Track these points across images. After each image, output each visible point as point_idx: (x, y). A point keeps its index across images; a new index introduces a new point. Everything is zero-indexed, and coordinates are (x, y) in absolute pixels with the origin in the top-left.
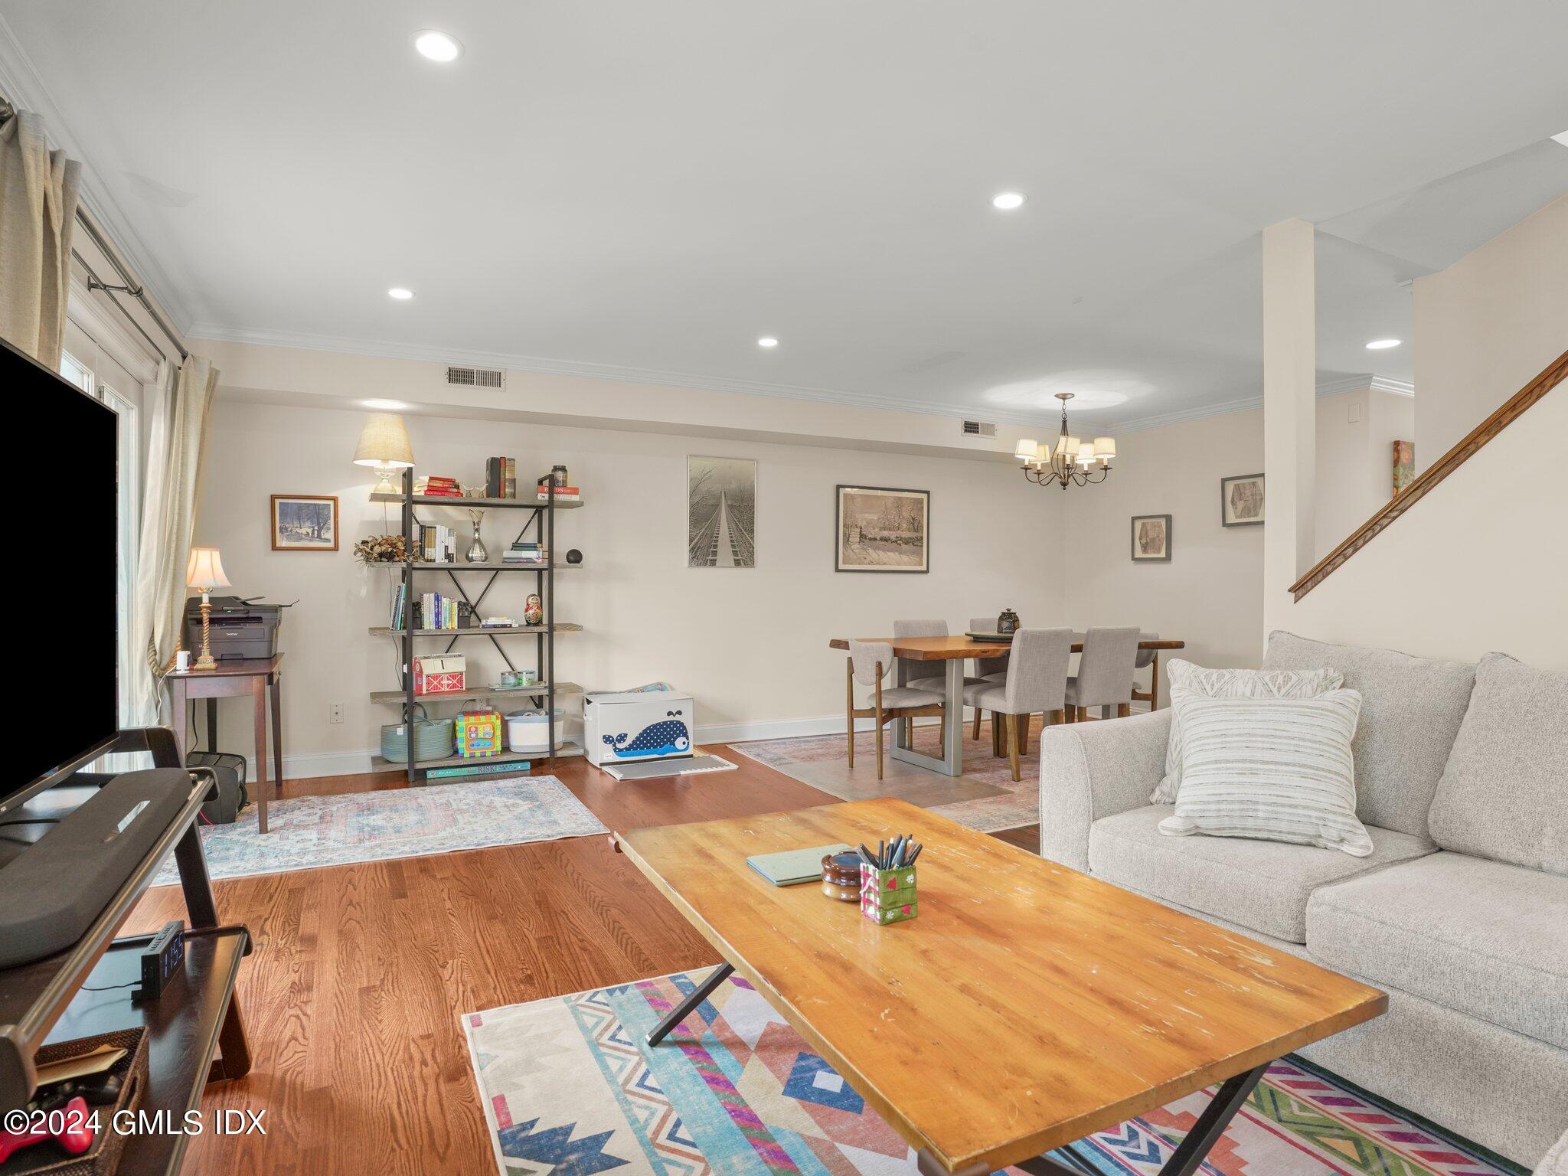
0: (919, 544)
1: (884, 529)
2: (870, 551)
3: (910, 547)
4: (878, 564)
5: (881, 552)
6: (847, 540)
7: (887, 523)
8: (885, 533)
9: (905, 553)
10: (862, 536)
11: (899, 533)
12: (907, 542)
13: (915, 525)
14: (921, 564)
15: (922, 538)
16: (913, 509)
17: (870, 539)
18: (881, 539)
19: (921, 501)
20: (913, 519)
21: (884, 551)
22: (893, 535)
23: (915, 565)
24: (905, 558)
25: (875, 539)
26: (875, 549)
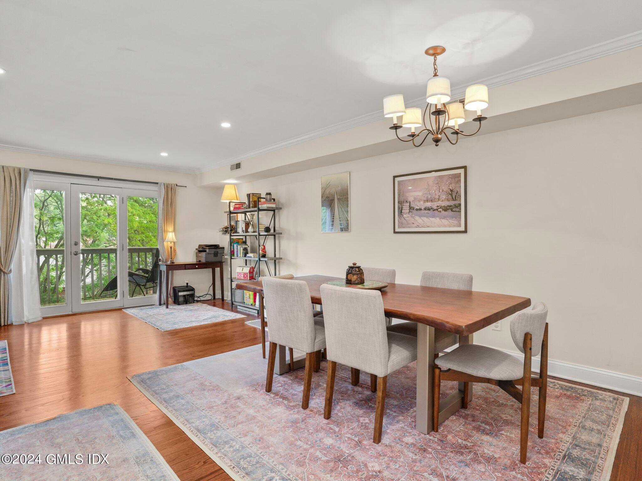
0: (457, 210)
1: (427, 201)
2: (417, 218)
3: (449, 213)
4: (422, 227)
5: (425, 219)
6: (401, 212)
7: (429, 197)
8: (428, 204)
9: (445, 218)
10: (411, 208)
11: (440, 203)
12: (446, 209)
13: (453, 195)
14: (460, 226)
15: (460, 205)
16: (451, 183)
17: (417, 210)
18: (425, 209)
19: (459, 175)
20: (452, 191)
21: (427, 217)
22: (434, 205)
23: (454, 226)
24: (445, 222)
25: (420, 209)
26: (420, 216)
